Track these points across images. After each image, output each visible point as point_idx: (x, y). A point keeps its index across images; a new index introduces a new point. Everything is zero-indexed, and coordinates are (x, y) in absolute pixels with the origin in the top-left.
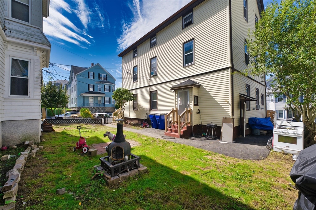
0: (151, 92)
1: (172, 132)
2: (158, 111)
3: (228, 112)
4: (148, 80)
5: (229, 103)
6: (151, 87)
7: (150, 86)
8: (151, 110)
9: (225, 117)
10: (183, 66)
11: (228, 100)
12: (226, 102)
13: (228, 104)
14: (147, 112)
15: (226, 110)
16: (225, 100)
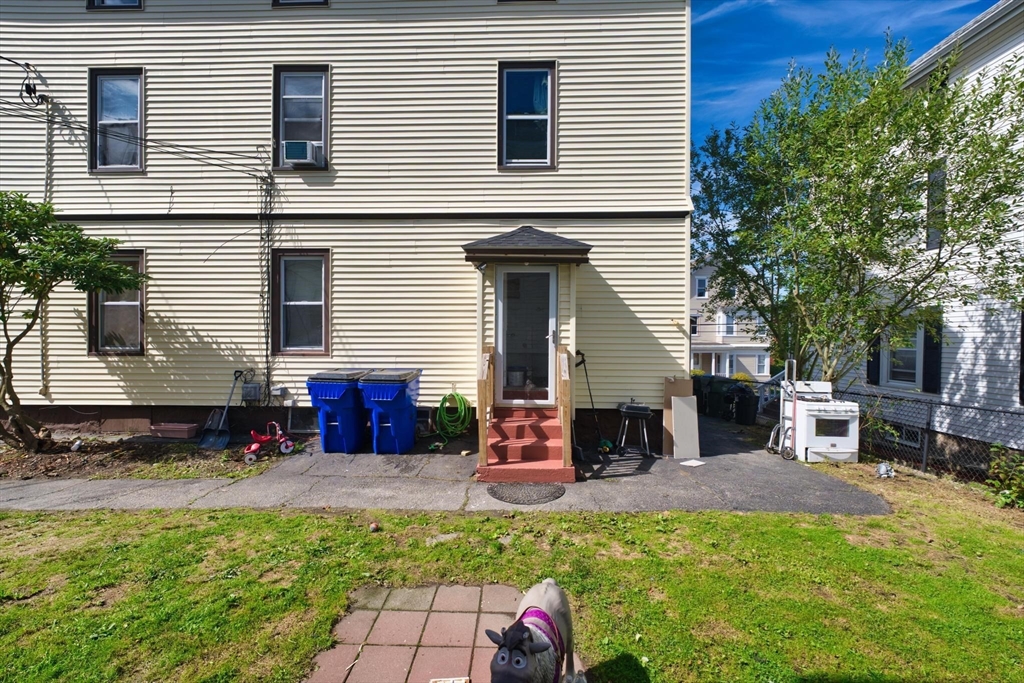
0: (277, 254)
1: (503, 460)
2: (335, 359)
3: (680, 361)
4: (254, 185)
5: (684, 332)
6: (280, 229)
7: (268, 218)
8: (276, 350)
9: (670, 375)
10: (500, 162)
11: (681, 322)
12: (675, 329)
13: (681, 335)
14: (240, 366)
15: (674, 355)
16: (672, 319)
